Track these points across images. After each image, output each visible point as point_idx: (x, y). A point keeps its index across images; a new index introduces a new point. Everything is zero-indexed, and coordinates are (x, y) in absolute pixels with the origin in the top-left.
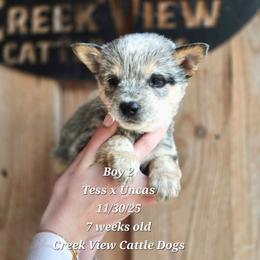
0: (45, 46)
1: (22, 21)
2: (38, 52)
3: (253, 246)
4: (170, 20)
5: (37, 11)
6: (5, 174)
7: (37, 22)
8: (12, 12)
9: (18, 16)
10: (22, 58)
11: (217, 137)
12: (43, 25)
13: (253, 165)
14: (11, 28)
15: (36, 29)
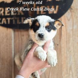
0: (9, 19)
1: (2, 12)
2: (7, 21)
3: (68, 75)
5: (6, 9)
9: (1, 10)
11: (58, 45)
12: (8, 13)
13: (68, 52)
15: (6, 14)
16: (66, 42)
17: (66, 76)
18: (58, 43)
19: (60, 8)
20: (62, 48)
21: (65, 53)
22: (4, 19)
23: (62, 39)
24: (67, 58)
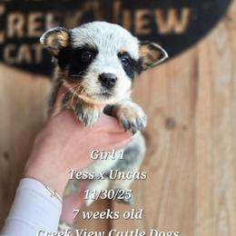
0: (39, 48)
1: (19, 26)
2: (33, 53)
3: (215, 219)
4: (145, 27)
5: (32, 17)
6: (7, 156)
7: (32, 27)
8: (11, 18)
9: (16, 21)
10: (20, 58)
11: (185, 128)
12: (37, 30)
14: (11, 32)
15: (32, 32)
21: (206, 153)
22: (24, 49)
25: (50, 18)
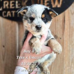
1: (7, 5)
2: (12, 14)
3: (70, 67)
4: (48, 5)
5: (11, 2)
6: (4, 47)
11: (60, 38)
13: (70, 46)
15: (11, 7)
16: (69, 35)
17: (68, 68)
18: (61, 37)
19: (64, 2)
20: (65, 42)
21: (67, 46)
22: (9, 12)
23: (65, 33)
24: (69, 51)
25: (17, 2)
